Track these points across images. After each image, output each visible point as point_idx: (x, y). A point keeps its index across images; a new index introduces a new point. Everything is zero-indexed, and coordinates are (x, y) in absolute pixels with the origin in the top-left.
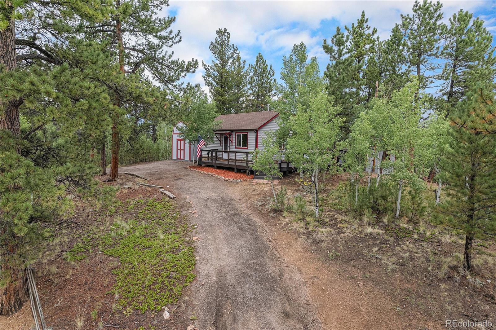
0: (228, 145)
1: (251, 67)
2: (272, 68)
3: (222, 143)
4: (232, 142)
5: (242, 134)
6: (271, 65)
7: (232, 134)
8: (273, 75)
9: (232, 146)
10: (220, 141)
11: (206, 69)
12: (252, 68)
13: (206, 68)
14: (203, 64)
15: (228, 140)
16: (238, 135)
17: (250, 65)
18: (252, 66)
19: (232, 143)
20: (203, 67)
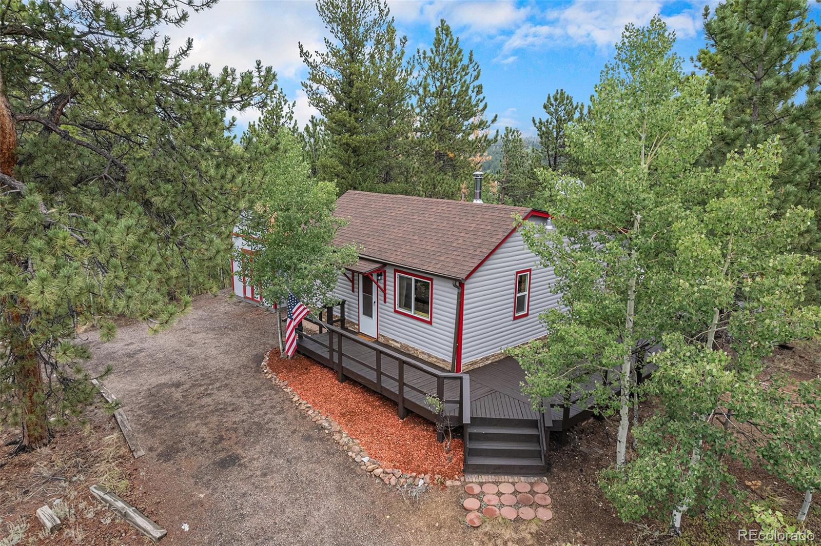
0: (374, 299)
1: (422, 56)
2: (474, 58)
3: (356, 286)
4: (384, 291)
5: (413, 278)
6: (471, 52)
7: (385, 272)
8: (477, 77)
9: (385, 302)
10: (352, 282)
11: (309, 64)
12: (424, 58)
13: (311, 60)
14: (302, 51)
15: (374, 286)
16: (401, 277)
17: (421, 52)
18: (424, 53)
19: (385, 294)
20: (303, 59)
